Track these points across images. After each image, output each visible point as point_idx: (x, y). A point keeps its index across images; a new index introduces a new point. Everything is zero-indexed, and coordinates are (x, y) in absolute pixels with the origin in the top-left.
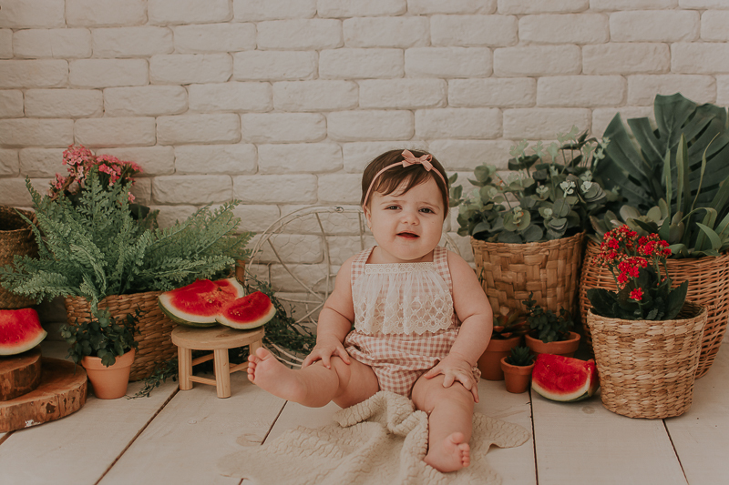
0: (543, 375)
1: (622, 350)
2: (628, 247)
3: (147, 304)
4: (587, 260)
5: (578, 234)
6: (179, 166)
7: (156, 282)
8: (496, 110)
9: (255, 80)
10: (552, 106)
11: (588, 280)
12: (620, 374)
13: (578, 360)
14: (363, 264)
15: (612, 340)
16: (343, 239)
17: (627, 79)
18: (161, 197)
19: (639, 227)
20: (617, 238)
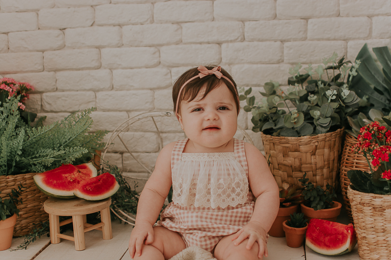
0: (314, 235)
1: (376, 218)
2: (379, 138)
3: (28, 182)
4: (346, 149)
5: (339, 130)
6: (60, 85)
7: (33, 166)
8: (279, 43)
9: (110, 25)
10: (319, 40)
11: (346, 163)
12: (374, 236)
13: (340, 224)
14: (181, 153)
15: (367, 210)
16: (172, 135)
17: (372, 20)
18: (47, 107)
19: (385, 124)
20: (370, 132)
